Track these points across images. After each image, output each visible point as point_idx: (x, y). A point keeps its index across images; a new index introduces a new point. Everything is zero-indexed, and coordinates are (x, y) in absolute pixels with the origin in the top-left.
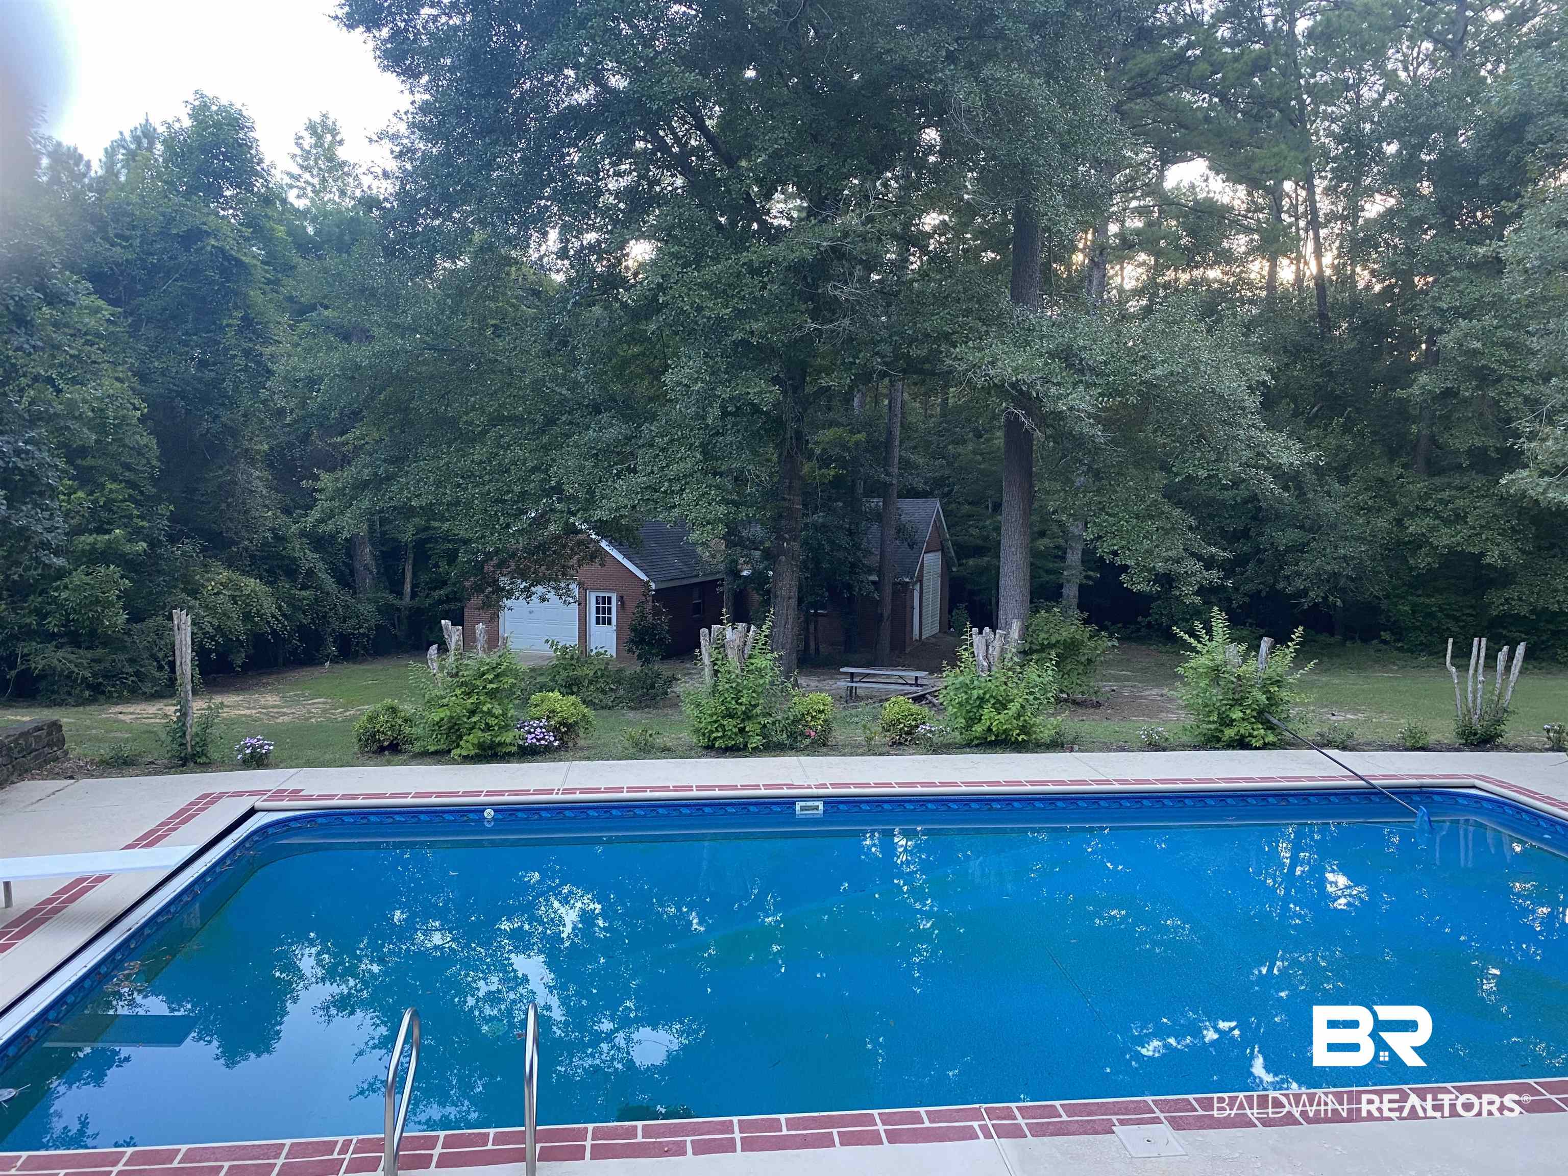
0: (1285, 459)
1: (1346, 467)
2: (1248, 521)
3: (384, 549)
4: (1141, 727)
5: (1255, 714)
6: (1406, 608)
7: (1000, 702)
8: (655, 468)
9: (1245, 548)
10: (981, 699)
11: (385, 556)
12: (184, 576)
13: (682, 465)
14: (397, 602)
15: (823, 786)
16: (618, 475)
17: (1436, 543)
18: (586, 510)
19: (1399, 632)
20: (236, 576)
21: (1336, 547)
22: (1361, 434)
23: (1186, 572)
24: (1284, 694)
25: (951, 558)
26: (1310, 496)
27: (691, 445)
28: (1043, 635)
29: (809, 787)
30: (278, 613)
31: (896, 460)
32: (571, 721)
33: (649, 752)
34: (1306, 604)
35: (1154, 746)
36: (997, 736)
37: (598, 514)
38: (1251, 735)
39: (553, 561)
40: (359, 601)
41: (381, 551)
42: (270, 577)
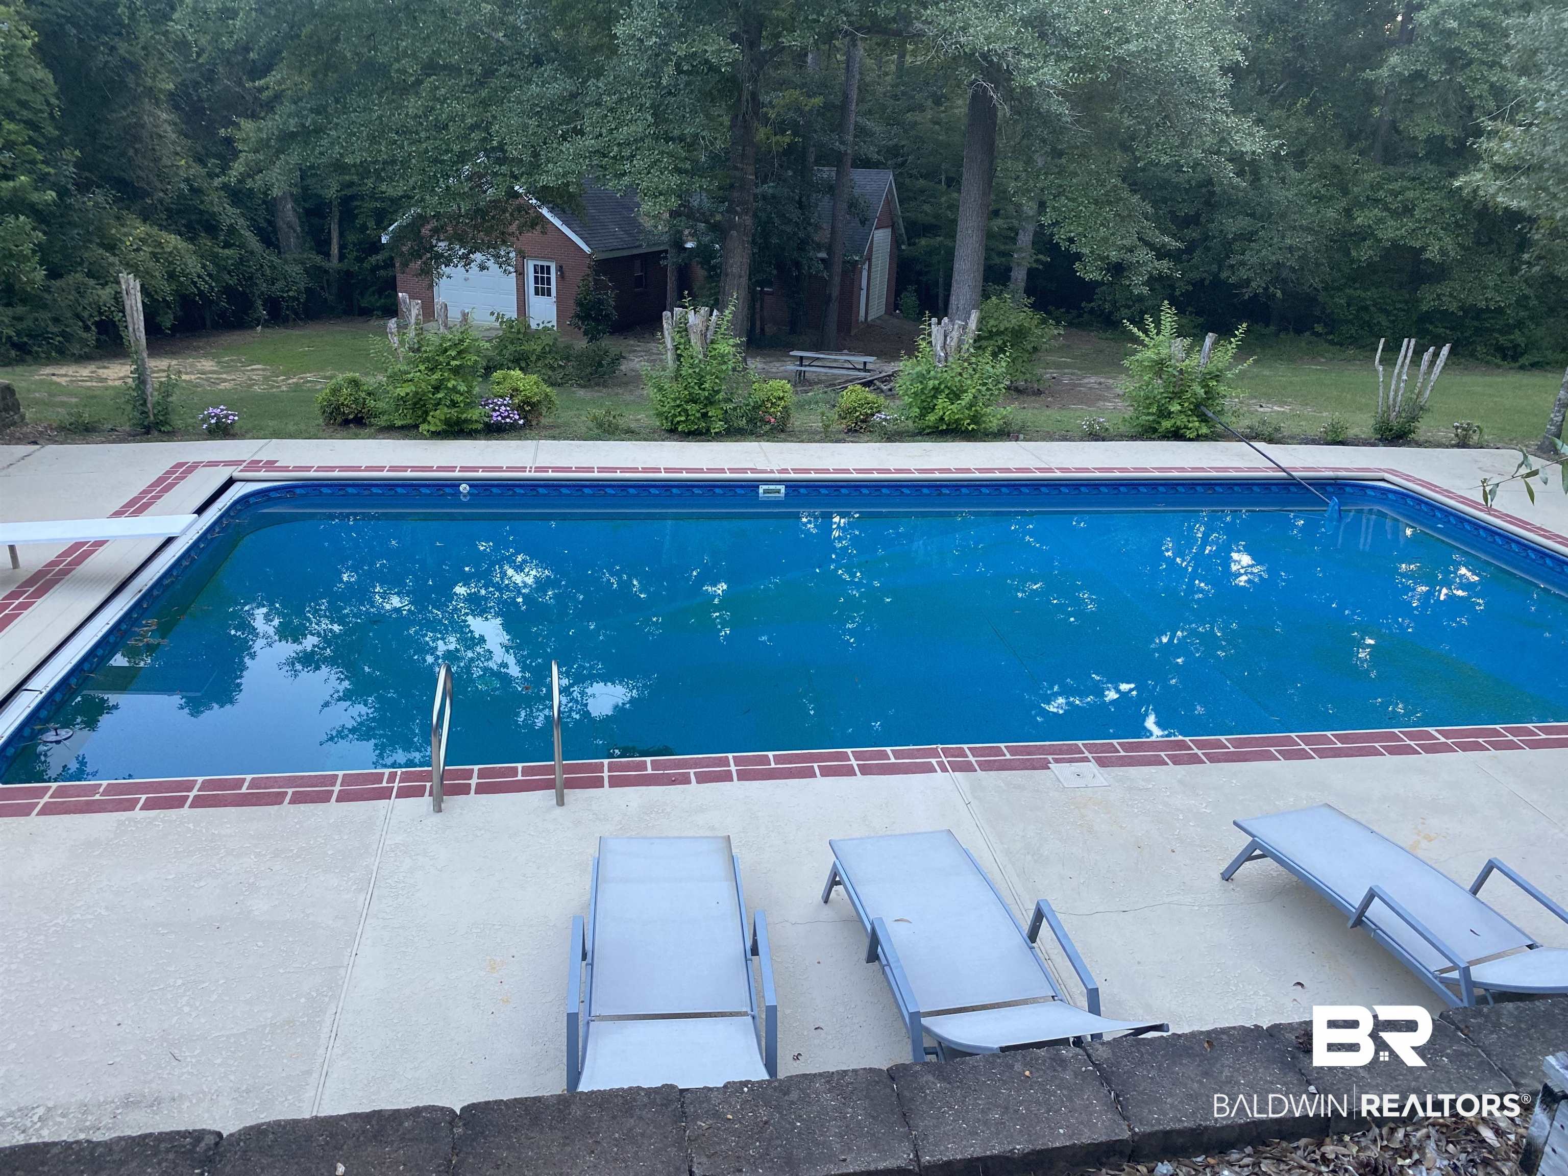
0: (1248, 147)
1: (1302, 152)
2: (1201, 206)
3: (307, 206)
4: (1082, 416)
5: (1192, 407)
6: (1342, 301)
7: (954, 393)
8: (604, 131)
9: (1193, 233)
10: (937, 390)
11: (308, 213)
12: (99, 229)
13: (633, 128)
14: (325, 265)
15: (785, 471)
16: (564, 137)
17: (1380, 236)
18: (530, 174)
19: (1332, 324)
20: (155, 231)
21: (1283, 238)
22: (1324, 116)
23: (1138, 262)
24: (1222, 389)
25: (901, 235)
26: (1265, 181)
27: (642, 105)
28: (992, 322)
29: (772, 472)
30: (203, 273)
31: (852, 127)
32: (535, 400)
33: (613, 433)
34: (1247, 294)
35: (1095, 436)
36: (948, 425)
37: (544, 180)
38: (1186, 427)
39: (492, 226)
40: (286, 262)
41: (304, 208)
42: (190, 233)
